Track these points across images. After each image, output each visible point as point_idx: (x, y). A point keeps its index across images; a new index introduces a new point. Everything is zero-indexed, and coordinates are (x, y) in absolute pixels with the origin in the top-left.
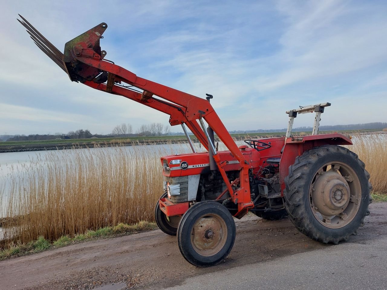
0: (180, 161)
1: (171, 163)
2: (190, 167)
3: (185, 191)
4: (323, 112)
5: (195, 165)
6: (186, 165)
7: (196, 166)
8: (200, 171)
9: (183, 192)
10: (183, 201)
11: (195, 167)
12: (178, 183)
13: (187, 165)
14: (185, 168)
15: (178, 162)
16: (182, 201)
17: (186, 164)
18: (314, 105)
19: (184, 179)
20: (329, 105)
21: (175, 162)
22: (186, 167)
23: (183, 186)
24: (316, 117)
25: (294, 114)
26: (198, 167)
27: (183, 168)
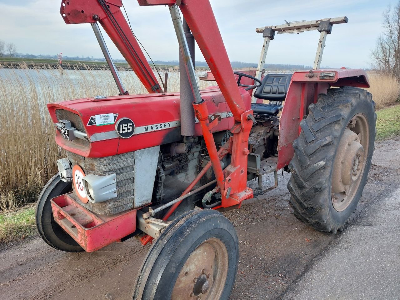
0: (115, 117)
1: (91, 123)
2: (140, 130)
3: (127, 188)
4: (330, 33)
5: (151, 126)
6: (131, 128)
7: (152, 128)
8: (160, 140)
9: (123, 190)
10: (124, 210)
11: (149, 130)
12: (112, 170)
13: (133, 126)
14: (128, 134)
15: (110, 119)
16: (120, 210)
17: (129, 124)
18: (317, 20)
19: (123, 161)
20: (345, 21)
21: (101, 121)
22: (131, 131)
23: (122, 176)
24: (322, 40)
26: (156, 130)
27: (122, 134)
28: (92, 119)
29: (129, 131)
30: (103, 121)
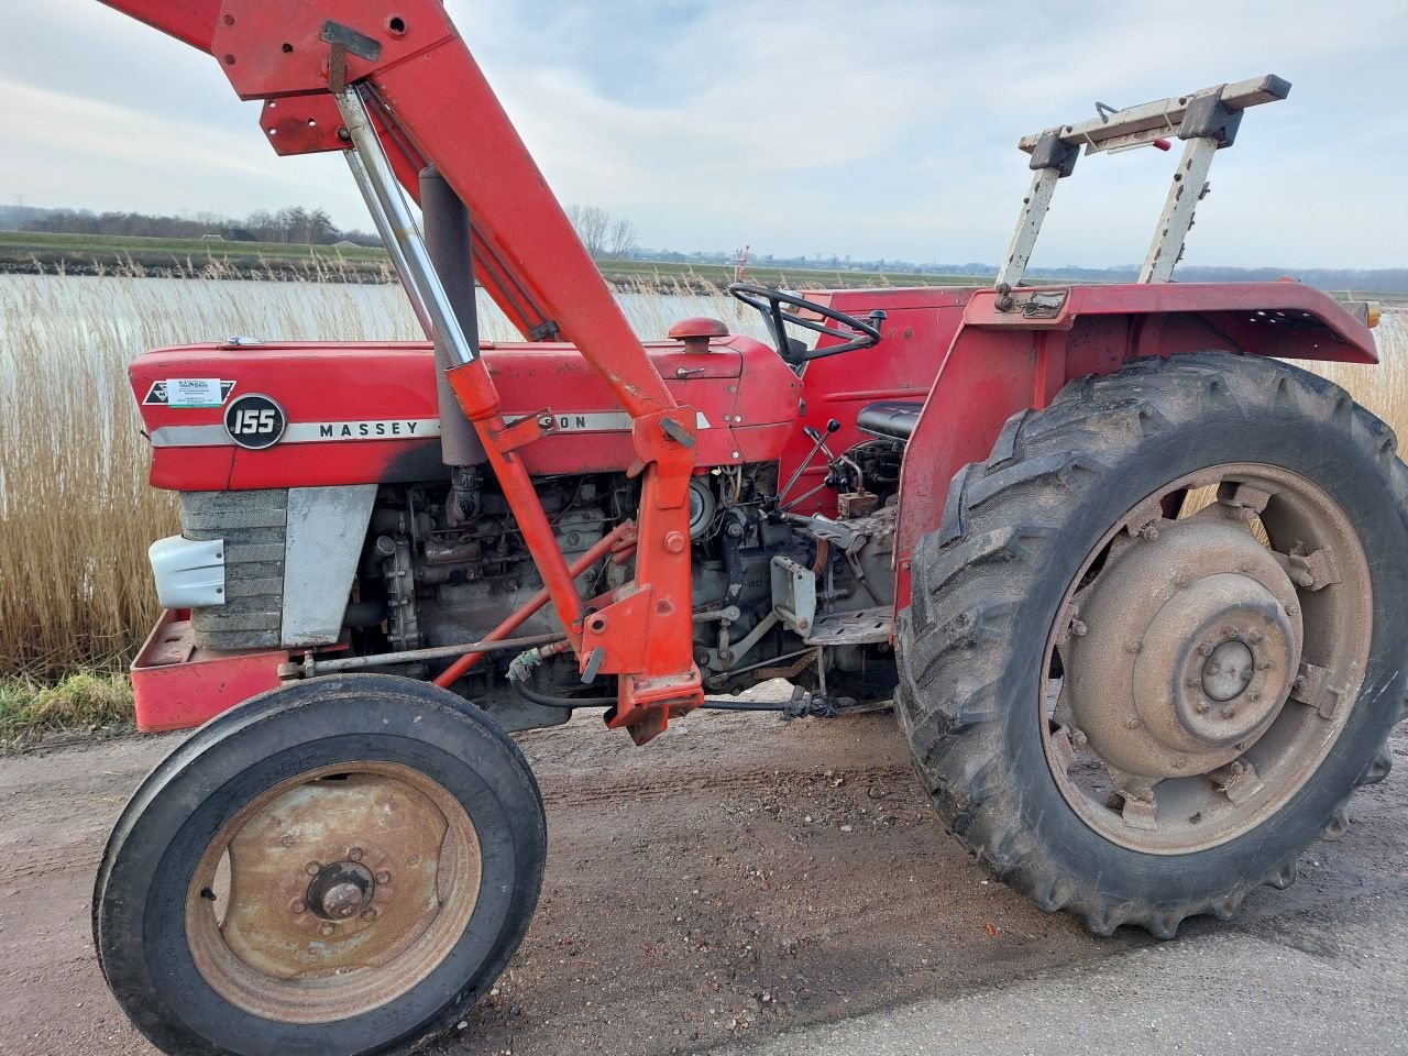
0: (224, 391)
1: (153, 398)
2: (303, 432)
3: (261, 586)
4: (1229, 143)
5: (342, 424)
6: (271, 422)
7: (346, 430)
8: (380, 468)
9: (246, 588)
10: (251, 644)
11: (337, 436)
12: (215, 530)
13: (277, 417)
14: (257, 438)
15: (211, 392)
16: (239, 641)
17: (265, 413)
18: (1183, 96)
19: (258, 510)
20: (1275, 90)
21: (183, 396)
22: (269, 429)
23: (243, 553)
24: (1184, 172)
25: (1060, 155)
26: (360, 437)
27: (241, 437)
28: (157, 388)
29: (262, 430)
30: (189, 396)
